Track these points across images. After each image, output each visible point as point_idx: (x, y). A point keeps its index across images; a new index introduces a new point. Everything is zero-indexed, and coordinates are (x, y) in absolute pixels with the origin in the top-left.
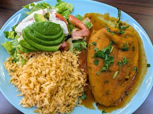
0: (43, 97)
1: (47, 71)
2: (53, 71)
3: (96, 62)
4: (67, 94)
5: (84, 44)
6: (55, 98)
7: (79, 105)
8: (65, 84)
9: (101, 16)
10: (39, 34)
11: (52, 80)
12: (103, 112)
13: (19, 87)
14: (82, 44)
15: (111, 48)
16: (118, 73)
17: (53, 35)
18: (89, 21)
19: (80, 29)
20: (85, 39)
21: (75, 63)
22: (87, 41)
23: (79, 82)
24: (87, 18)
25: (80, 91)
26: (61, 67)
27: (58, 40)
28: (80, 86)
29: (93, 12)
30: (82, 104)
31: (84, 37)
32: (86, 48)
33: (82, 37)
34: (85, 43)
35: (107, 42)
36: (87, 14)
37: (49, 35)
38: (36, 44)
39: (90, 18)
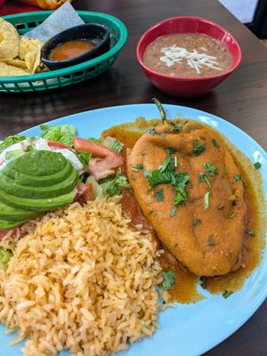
0: (76, 310)
1: (66, 244)
2: (77, 239)
3: (159, 196)
4: (128, 284)
5: (122, 181)
6: (105, 302)
7: (165, 306)
8: (115, 263)
9: (132, 125)
10: (27, 176)
11: (83, 261)
12: (226, 294)
13: (9, 318)
14: (117, 181)
15: (173, 159)
16: (210, 195)
17: (55, 172)
18: (113, 140)
19: (103, 157)
20: (120, 171)
21: (118, 216)
22: (125, 173)
23: (144, 251)
24: (109, 138)
25: (155, 273)
26: (92, 227)
27: (67, 180)
28: (150, 261)
29: (114, 125)
30: (171, 300)
31: (116, 169)
32: (128, 186)
33: (112, 169)
34: (121, 178)
35: (162, 154)
36: (105, 132)
37: (46, 174)
38: (24, 200)
39: (113, 136)
